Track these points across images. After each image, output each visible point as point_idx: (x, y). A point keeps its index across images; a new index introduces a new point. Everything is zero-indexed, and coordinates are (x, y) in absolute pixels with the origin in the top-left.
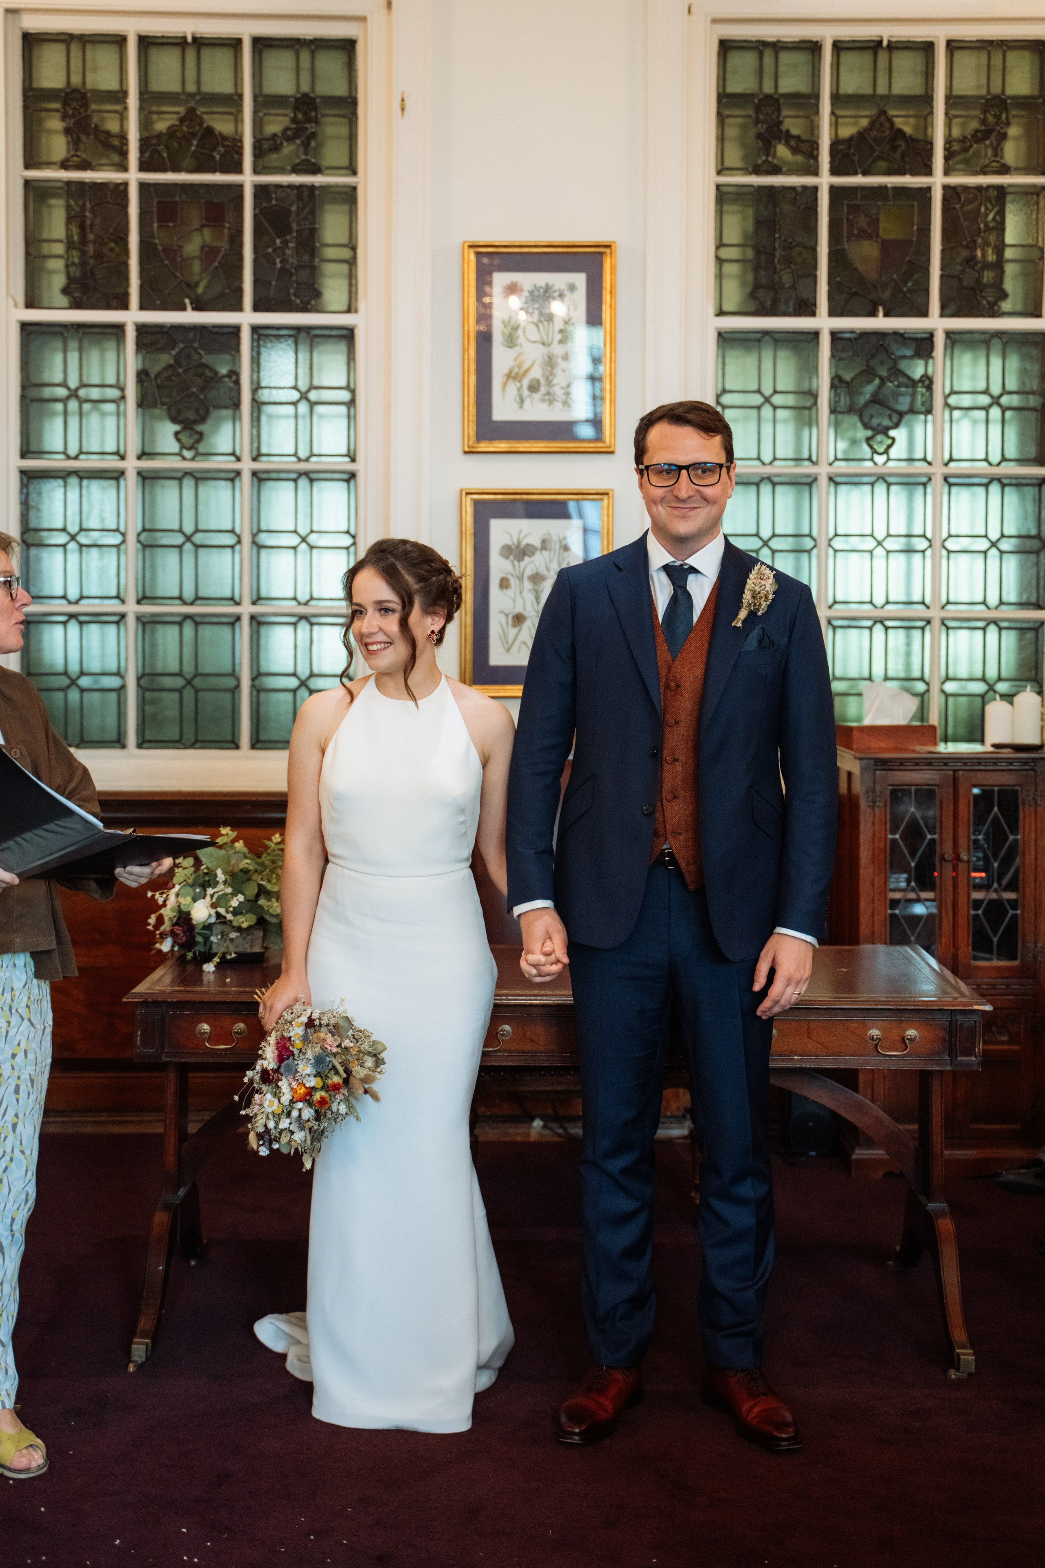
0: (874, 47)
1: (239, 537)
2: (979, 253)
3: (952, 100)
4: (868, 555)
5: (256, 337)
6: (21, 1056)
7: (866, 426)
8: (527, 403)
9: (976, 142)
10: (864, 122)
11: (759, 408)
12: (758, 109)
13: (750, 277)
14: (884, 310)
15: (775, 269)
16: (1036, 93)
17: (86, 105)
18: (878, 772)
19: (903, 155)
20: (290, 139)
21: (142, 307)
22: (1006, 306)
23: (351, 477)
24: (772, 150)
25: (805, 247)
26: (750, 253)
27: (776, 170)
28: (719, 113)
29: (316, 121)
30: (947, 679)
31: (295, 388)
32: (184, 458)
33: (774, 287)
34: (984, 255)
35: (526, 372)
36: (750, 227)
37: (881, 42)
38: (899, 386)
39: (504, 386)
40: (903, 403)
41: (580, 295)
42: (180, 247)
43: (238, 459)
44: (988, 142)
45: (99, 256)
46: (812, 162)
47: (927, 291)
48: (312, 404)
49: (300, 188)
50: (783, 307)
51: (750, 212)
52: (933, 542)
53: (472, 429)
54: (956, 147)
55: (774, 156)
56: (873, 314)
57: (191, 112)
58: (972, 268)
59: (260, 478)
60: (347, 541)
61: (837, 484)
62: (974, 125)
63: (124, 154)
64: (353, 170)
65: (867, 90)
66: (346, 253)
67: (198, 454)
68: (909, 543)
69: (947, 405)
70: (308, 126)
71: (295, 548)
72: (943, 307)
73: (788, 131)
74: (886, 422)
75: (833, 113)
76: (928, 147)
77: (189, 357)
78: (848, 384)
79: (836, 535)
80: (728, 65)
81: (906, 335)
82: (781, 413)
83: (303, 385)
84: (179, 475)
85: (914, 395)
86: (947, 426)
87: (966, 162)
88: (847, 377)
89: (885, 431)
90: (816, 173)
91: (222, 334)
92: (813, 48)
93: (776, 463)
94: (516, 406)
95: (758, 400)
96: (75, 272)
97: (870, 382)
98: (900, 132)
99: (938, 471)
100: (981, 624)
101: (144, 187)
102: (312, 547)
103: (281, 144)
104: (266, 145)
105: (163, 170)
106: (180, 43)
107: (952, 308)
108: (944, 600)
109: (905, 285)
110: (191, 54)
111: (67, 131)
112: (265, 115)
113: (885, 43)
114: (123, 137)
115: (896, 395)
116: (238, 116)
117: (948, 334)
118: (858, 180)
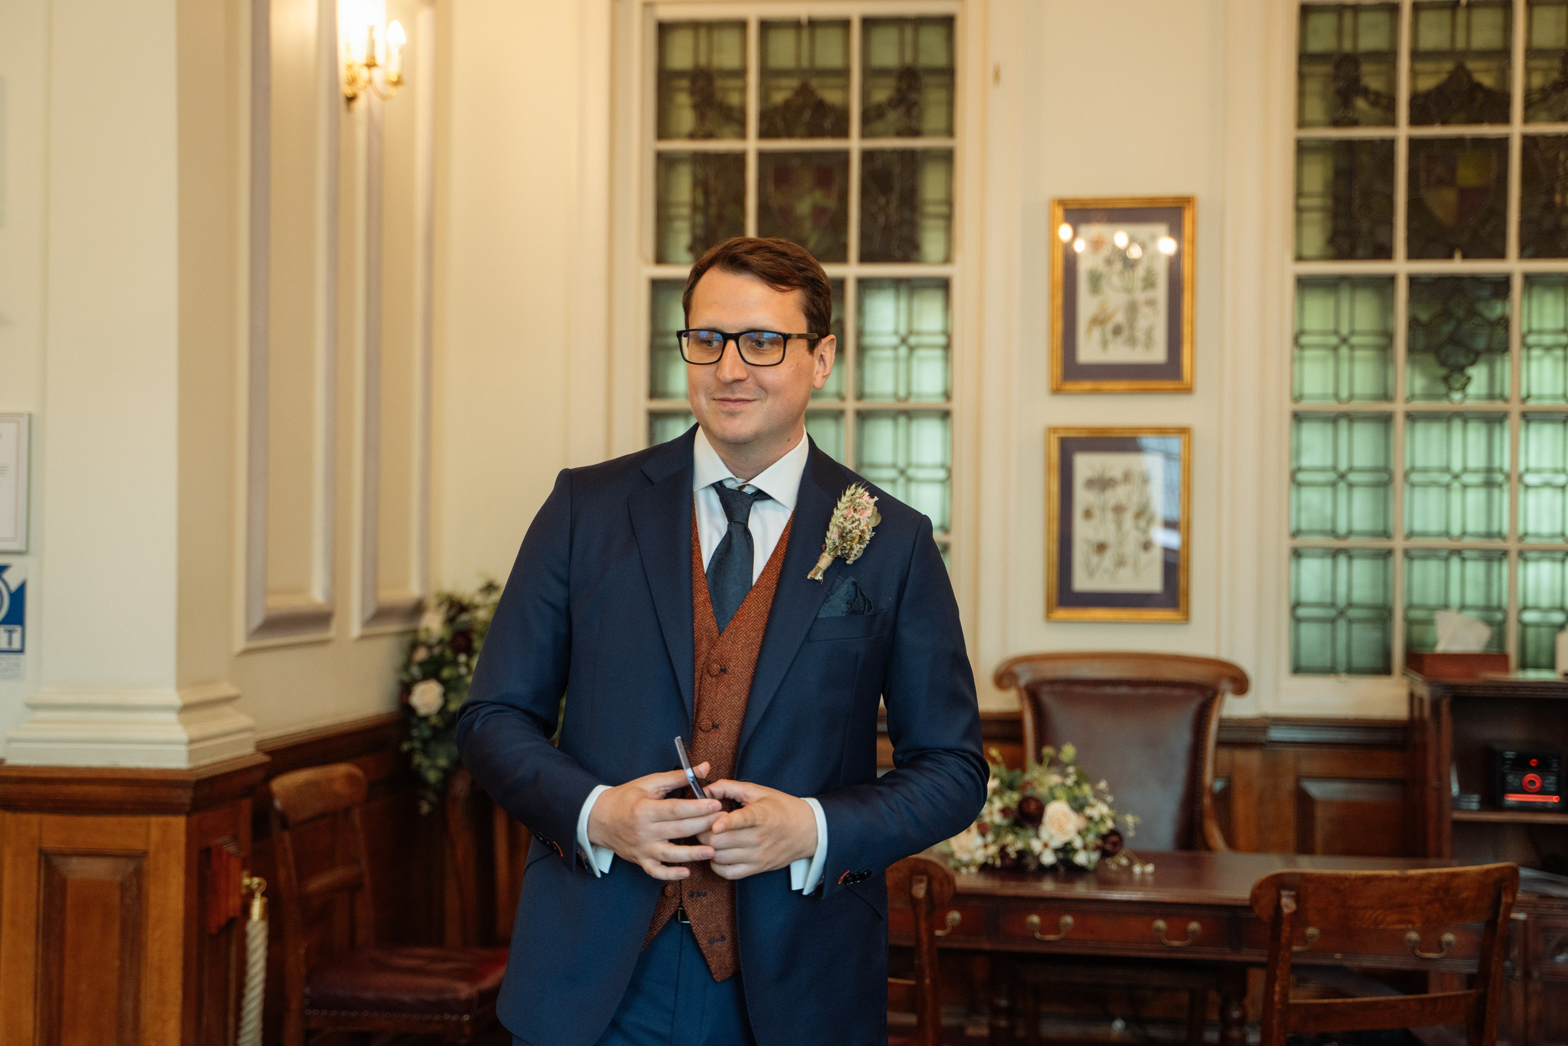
0: (1452, 6)
2: (1557, 199)
3: (1531, 52)
4: (1444, 489)
5: (860, 288)
7: (1443, 364)
8: (1111, 347)
9: (1556, 92)
10: (1444, 77)
11: (1335, 348)
12: (1337, 66)
13: (1330, 224)
14: (1461, 253)
15: (1353, 215)
17: (711, 83)
19: (1480, 107)
20: (894, 107)
23: (945, 415)
24: (1351, 106)
25: (1382, 195)
26: (1329, 202)
27: (1354, 123)
28: (1299, 72)
29: (919, 90)
30: (1525, 608)
31: (896, 334)
33: (1352, 233)
34: (1563, 201)
35: (1110, 317)
36: (1330, 177)
37: (1459, 2)
38: (1477, 326)
39: (1089, 330)
40: (1481, 343)
42: (793, 207)
43: (843, 400)
44: (1566, 93)
45: (720, 218)
46: (1390, 114)
47: (1505, 235)
48: (911, 348)
49: (903, 152)
50: (1360, 252)
51: (1329, 162)
52: (1510, 474)
53: (1058, 370)
54: (1536, 97)
55: (1353, 110)
56: (1449, 256)
57: (804, 86)
58: (1551, 213)
59: (863, 416)
60: (942, 474)
61: (1414, 421)
62: (1555, 75)
63: (742, 123)
64: (950, 133)
65: (1446, 46)
66: (943, 209)
68: (1486, 478)
69: (1524, 344)
70: (911, 94)
71: (894, 481)
72: (1521, 250)
73: (1367, 88)
74: (1462, 360)
75: (1411, 69)
76: (1506, 99)
78: (1425, 326)
79: (1412, 469)
80: (1310, 28)
81: (1485, 279)
82: (1359, 353)
83: (903, 330)
85: (1489, 335)
86: (1524, 364)
87: (1546, 110)
88: (1424, 316)
89: (1461, 369)
90: (1393, 125)
92: (1391, 9)
93: (1355, 401)
94: (1100, 349)
95: (1335, 340)
96: (700, 232)
97: (1447, 322)
98: (1479, 86)
99: (1515, 408)
100: (1560, 555)
101: (762, 156)
102: (910, 480)
103: (886, 112)
104: (873, 113)
105: (781, 139)
106: (796, 25)
107: (1530, 251)
108: (1521, 532)
109: (1482, 229)
110: (805, 35)
111: (695, 107)
112: (873, 85)
113: (1462, 2)
114: (743, 110)
115: (1473, 335)
116: (846, 88)
117: (1526, 276)
118: (1436, 131)
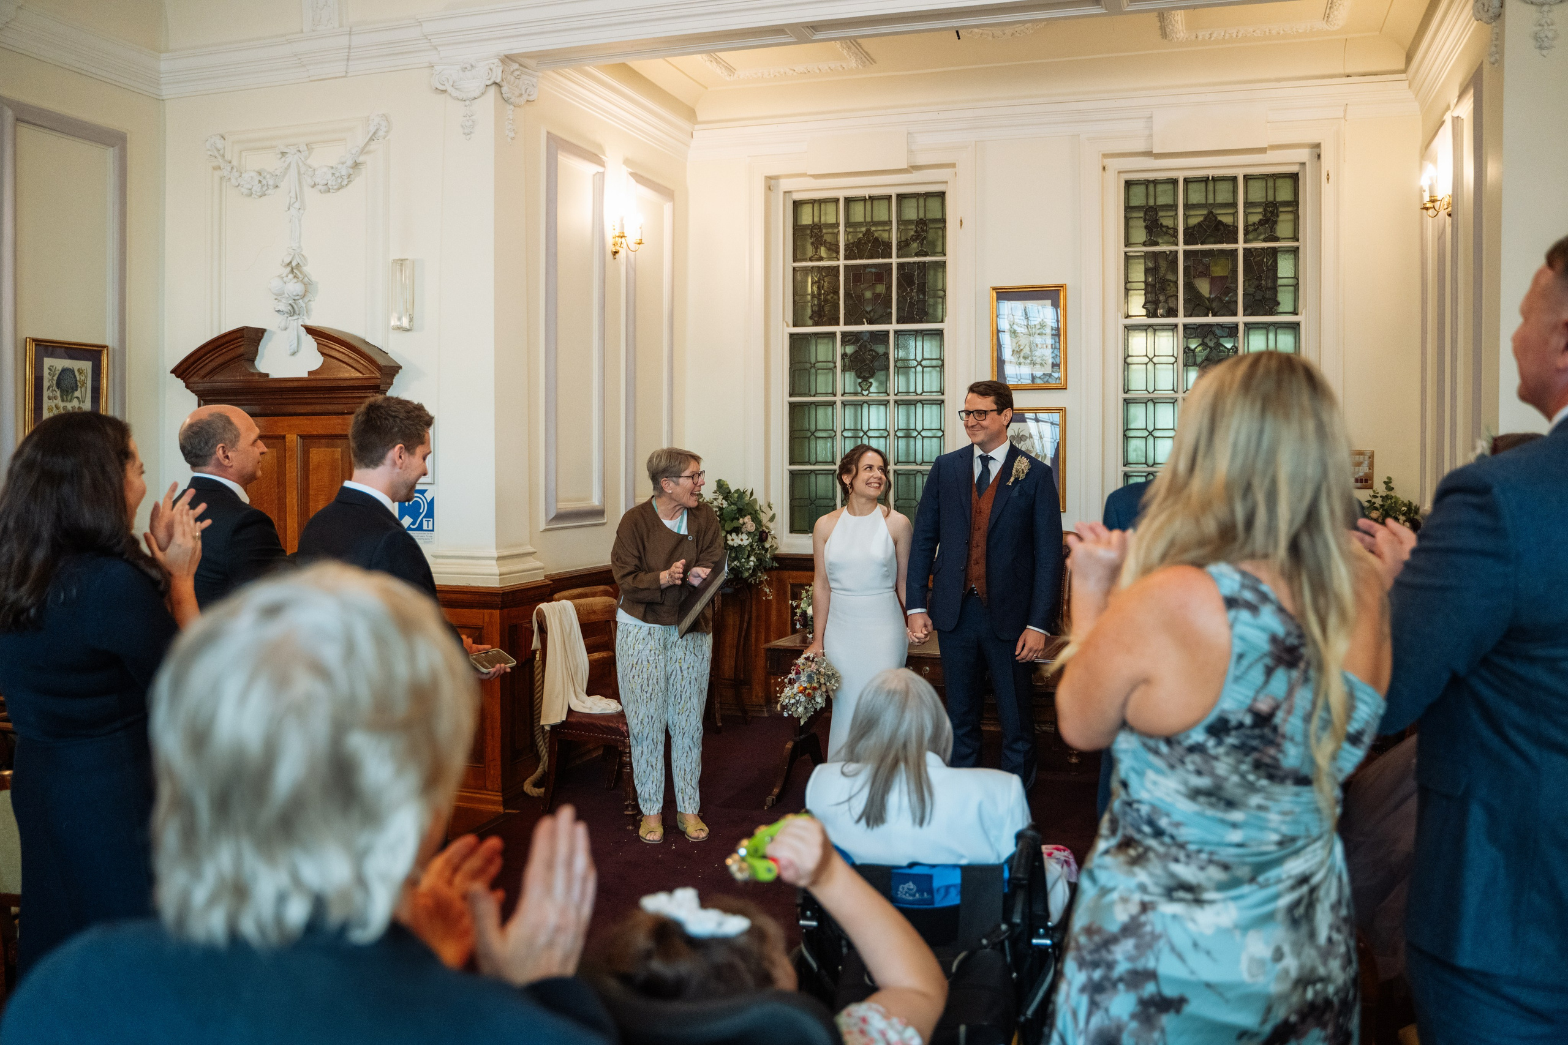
0: (1205, 180)
1: (889, 432)
2: (1263, 282)
3: (1248, 204)
5: (895, 336)
6: (691, 668)
9: (1261, 226)
10: (1201, 218)
11: (1146, 364)
12: (1147, 213)
13: (1143, 297)
14: (1212, 313)
15: (1156, 293)
16: (1293, 199)
17: (821, 231)
19: (1222, 234)
20: (914, 241)
21: (846, 324)
22: (1281, 309)
23: (943, 401)
24: (1153, 234)
25: (1172, 282)
26: (1144, 286)
27: (1158, 244)
28: (1125, 217)
29: (927, 231)
31: (915, 360)
32: (863, 395)
33: (1155, 302)
34: (1266, 283)
35: (1022, 350)
37: (1208, 177)
38: (1220, 351)
39: (1011, 357)
42: (863, 294)
43: (888, 395)
44: (1267, 226)
45: (826, 301)
46: (1173, 238)
47: (1236, 302)
48: (923, 367)
49: (919, 263)
50: (1160, 311)
51: (1141, 262)
54: (1250, 228)
55: (1155, 237)
56: (1206, 315)
57: (868, 231)
58: (1260, 290)
59: (899, 404)
60: (940, 434)
62: (1259, 216)
63: (838, 253)
64: (944, 253)
65: (1204, 202)
66: (941, 294)
67: (869, 393)
70: (923, 234)
71: (915, 437)
72: (1245, 310)
73: (1161, 224)
75: (1184, 214)
76: (1235, 229)
77: (866, 346)
78: (1192, 351)
80: (1131, 193)
81: (1224, 326)
82: (1159, 367)
83: (920, 359)
84: (861, 403)
87: (1256, 236)
88: (1193, 346)
90: (1176, 244)
91: (881, 335)
92: (1174, 182)
95: (1146, 360)
96: (816, 308)
97: (1205, 350)
98: (1220, 222)
101: (846, 267)
102: (923, 437)
103: (910, 243)
104: (903, 244)
105: (856, 259)
106: (864, 199)
107: (1248, 311)
109: (1225, 299)
110: (869, 203)
111: (813, 245)
112: (903, 230)
113: (1210, 178)
114: (837, 245)
116: (890, 231)
117: (1246, 324)
118: (1199, 247)
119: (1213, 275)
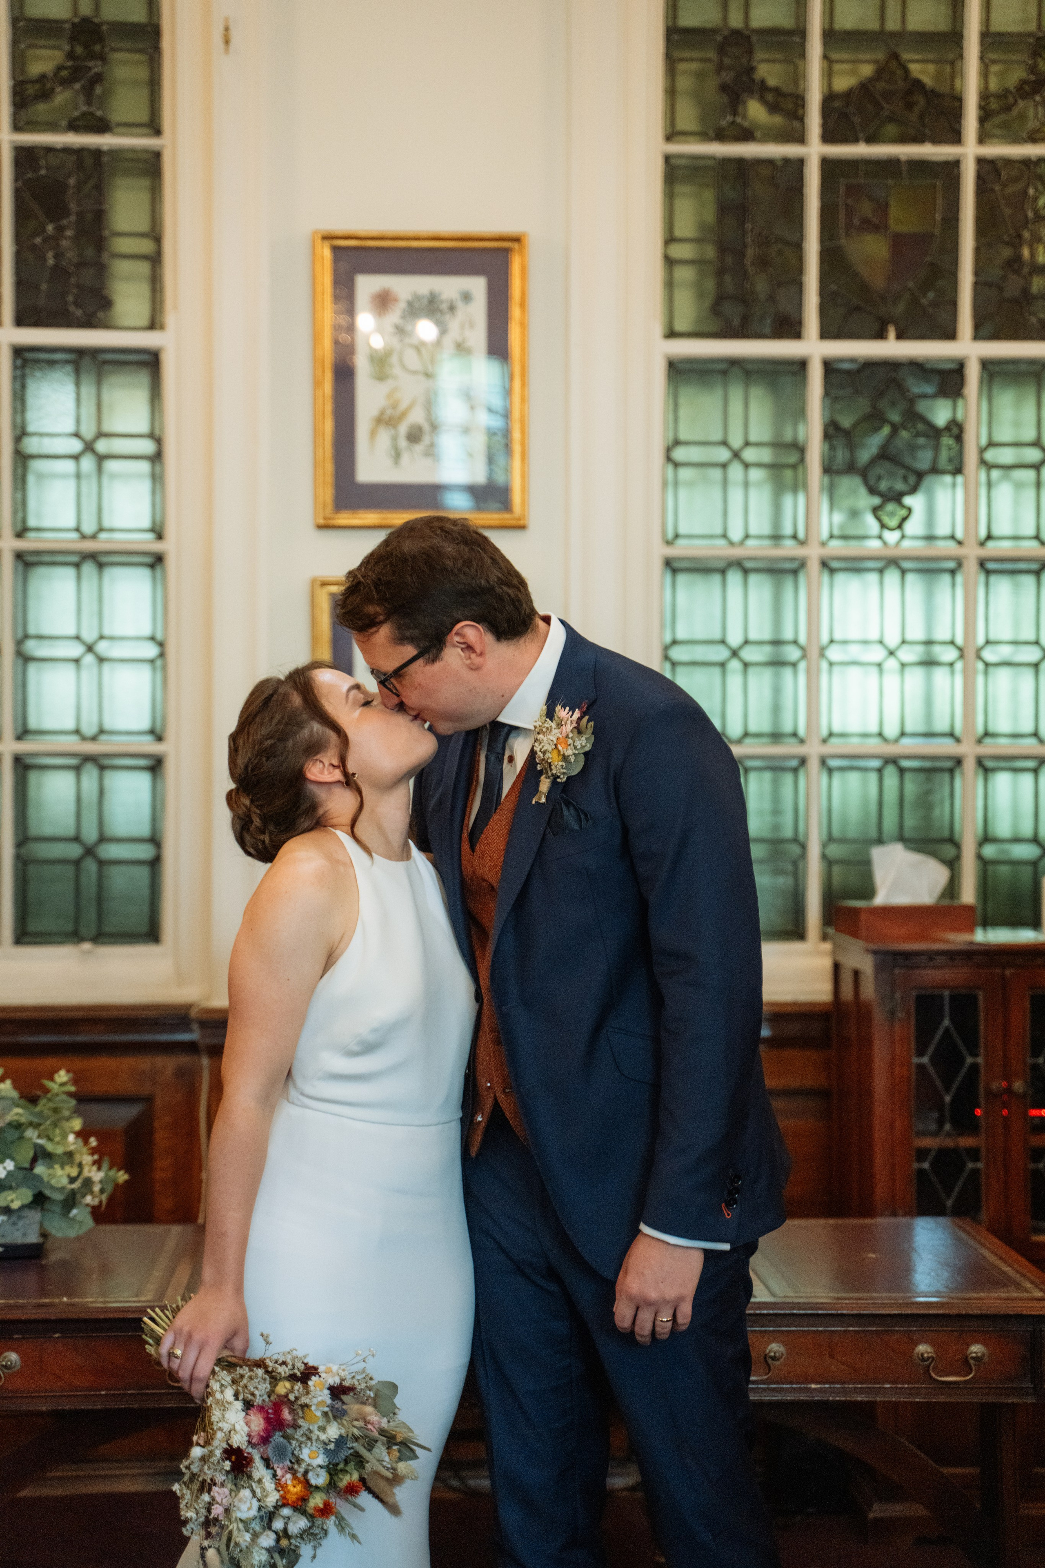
2: (1026, 252)
3: (989, 39)
4: (874, 670)
5: (19, 362)
7: (872, 491)
8: (405, 458)
9: (1023, 98)
10: (867, 70)
11: (724, 466)
12: (722, 50)
13: (710, 285)
14: (897, 330)
15: (745, 272)
18: (897, 971)
19: (921, 116)
20: (66, 82)
23: (157, 560)
24: (740, 109)
25: (787, 243)
26: (710, 252)
27: (746, 135)
28: (667, 55)
29: (103, 58)
30: (986, 839)
31: (77, 435)
33: (745, 299)
34: (1032, 255)
35: (403, 415)
36: (710, 215)
38: (918, 435)
39: (373, 434)
41: (478, 309)
44: (1038, 98)
46: (796, 124)
47: (953, 304)
48: (101, 459)
49: (79, 153)
50: (756, 326)
51: (709, 195)
52: (965, 651)
53: (328, 494)
54: (994, 104)
55: (745, 116)
56: (881, 335)
58: (1017, 272)
59: (26, 561)
60: (151, 651)
61: (832, 571)
62: (1019, 73)
64: (155, 128)
65: (873, 25)
66: (145, 246)
68: (929, 653)
69: (983, 462)
70: (90, 64)
71: (77, 661)
72: (977, 326)
73: (763, 82)
74: (900, 486)
75: (825, 57)
76: (957, 104)
78: (847, 434)
79: (832, 641)
81: (929, 366)
82: (753, 474)
83: (88, 431)
85: (937, 448)
86: (983, 492)
87: (1005, 126)
88: (846, 422)
89: (897, 498)
90: (801, 139)
93: (750, 543)
94: (388, 462)
95: (723, 454)
97: (877, 430)
98: (918, 83)
99: (972, 553)
100: (1031, 764)
102: (101, 660)
103: (53, 89)
104: (31, 90)
107: (989, 328)
108: (980, 730)
109: (924, 296)
112: (30, 47)
115: (913, 449)
117: (987, 365)
118: (860, 150)
119: (895, 226)
